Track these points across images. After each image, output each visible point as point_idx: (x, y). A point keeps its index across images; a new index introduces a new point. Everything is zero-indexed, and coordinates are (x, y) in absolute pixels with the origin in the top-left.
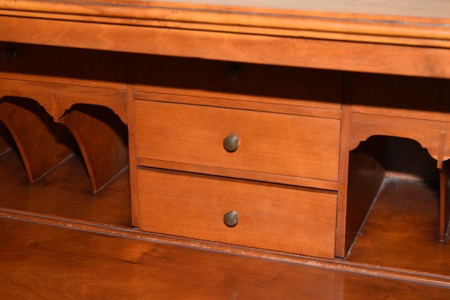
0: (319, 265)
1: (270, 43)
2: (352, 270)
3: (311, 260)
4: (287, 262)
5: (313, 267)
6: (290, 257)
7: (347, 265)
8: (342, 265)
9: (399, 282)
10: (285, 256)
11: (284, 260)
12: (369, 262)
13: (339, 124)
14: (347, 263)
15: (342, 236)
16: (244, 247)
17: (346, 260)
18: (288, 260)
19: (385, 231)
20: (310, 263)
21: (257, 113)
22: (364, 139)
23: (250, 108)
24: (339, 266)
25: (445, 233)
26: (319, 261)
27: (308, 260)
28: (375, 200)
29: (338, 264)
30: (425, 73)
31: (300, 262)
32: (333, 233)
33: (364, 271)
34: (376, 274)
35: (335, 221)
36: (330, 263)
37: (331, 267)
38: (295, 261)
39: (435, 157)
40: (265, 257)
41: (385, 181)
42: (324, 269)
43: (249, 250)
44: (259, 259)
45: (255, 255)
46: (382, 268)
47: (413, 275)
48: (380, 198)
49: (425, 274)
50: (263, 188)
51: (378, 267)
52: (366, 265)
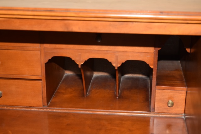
0: (37, 110)
1: (4, 21)
2: (50, 110)
3: (33, 108)
4: (24, 110)
5: (34, 111)
6: (25, 108)
7: (48, 109)
8: (46, 109)
9: (68, 113)
10: (23, 108)
11: (23, 109)
12: (57, 107)
13: (40, 53)
14: (48, 108)
15: (45, 97)
16: (6, 106)
17: (48, 107)
18: (25, 109)
19: (64, 94)
20: (33, 109)
21: (6, 51)
22: (50, 58)
23: (3, 49)
24: (45, 109)
25: (86, 93)
26: (37, 108)
27: (32, 108)
28: (61, 83)
29: (44, 109)
30: (66, 30)
31: (29, 109)
32: (41, 97)
33: (55, 111)
34: (59, 111)
35: (42, 92)
36: (41, 108)
37: (42, 110)
38: (27, 109)
39: (78, 63)
40: (15, 109)
41: (65, 75)
42: (39, 111)
43: (8, 107)
44: (13, 110)
45: (11, 108)
46: (62, 108)
47: (74, 110)
48: (63, 82)
49: (78, 109)
50: (12, 81)
51: (60, 108)
52: (55, 108)
